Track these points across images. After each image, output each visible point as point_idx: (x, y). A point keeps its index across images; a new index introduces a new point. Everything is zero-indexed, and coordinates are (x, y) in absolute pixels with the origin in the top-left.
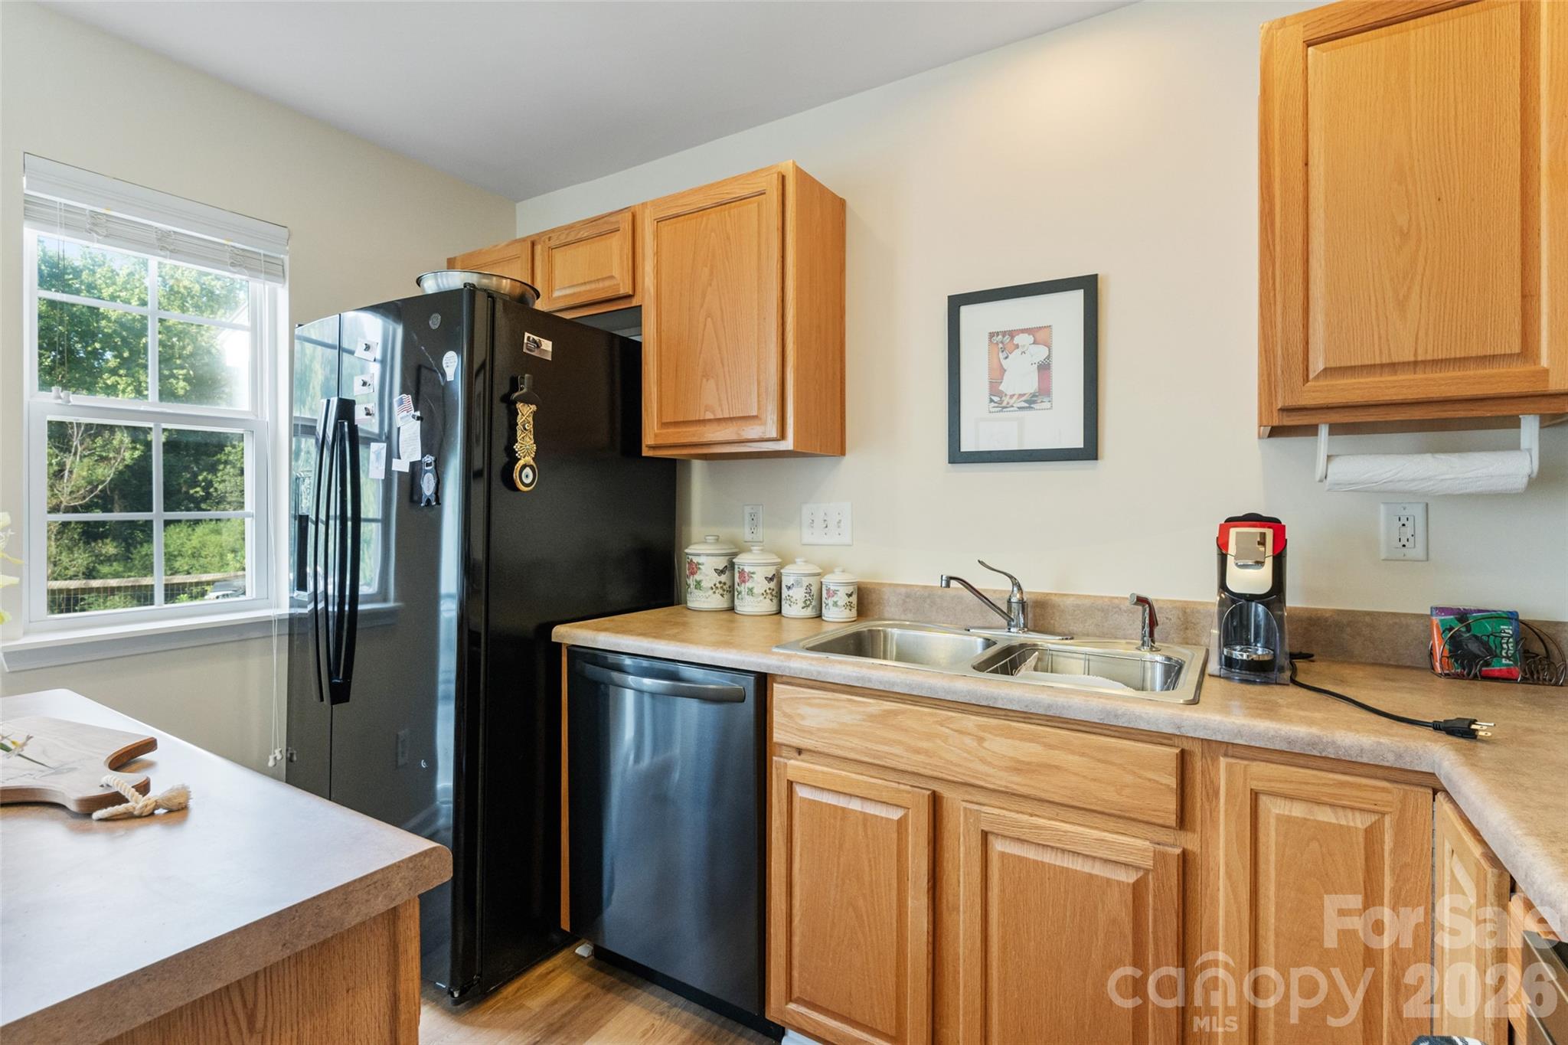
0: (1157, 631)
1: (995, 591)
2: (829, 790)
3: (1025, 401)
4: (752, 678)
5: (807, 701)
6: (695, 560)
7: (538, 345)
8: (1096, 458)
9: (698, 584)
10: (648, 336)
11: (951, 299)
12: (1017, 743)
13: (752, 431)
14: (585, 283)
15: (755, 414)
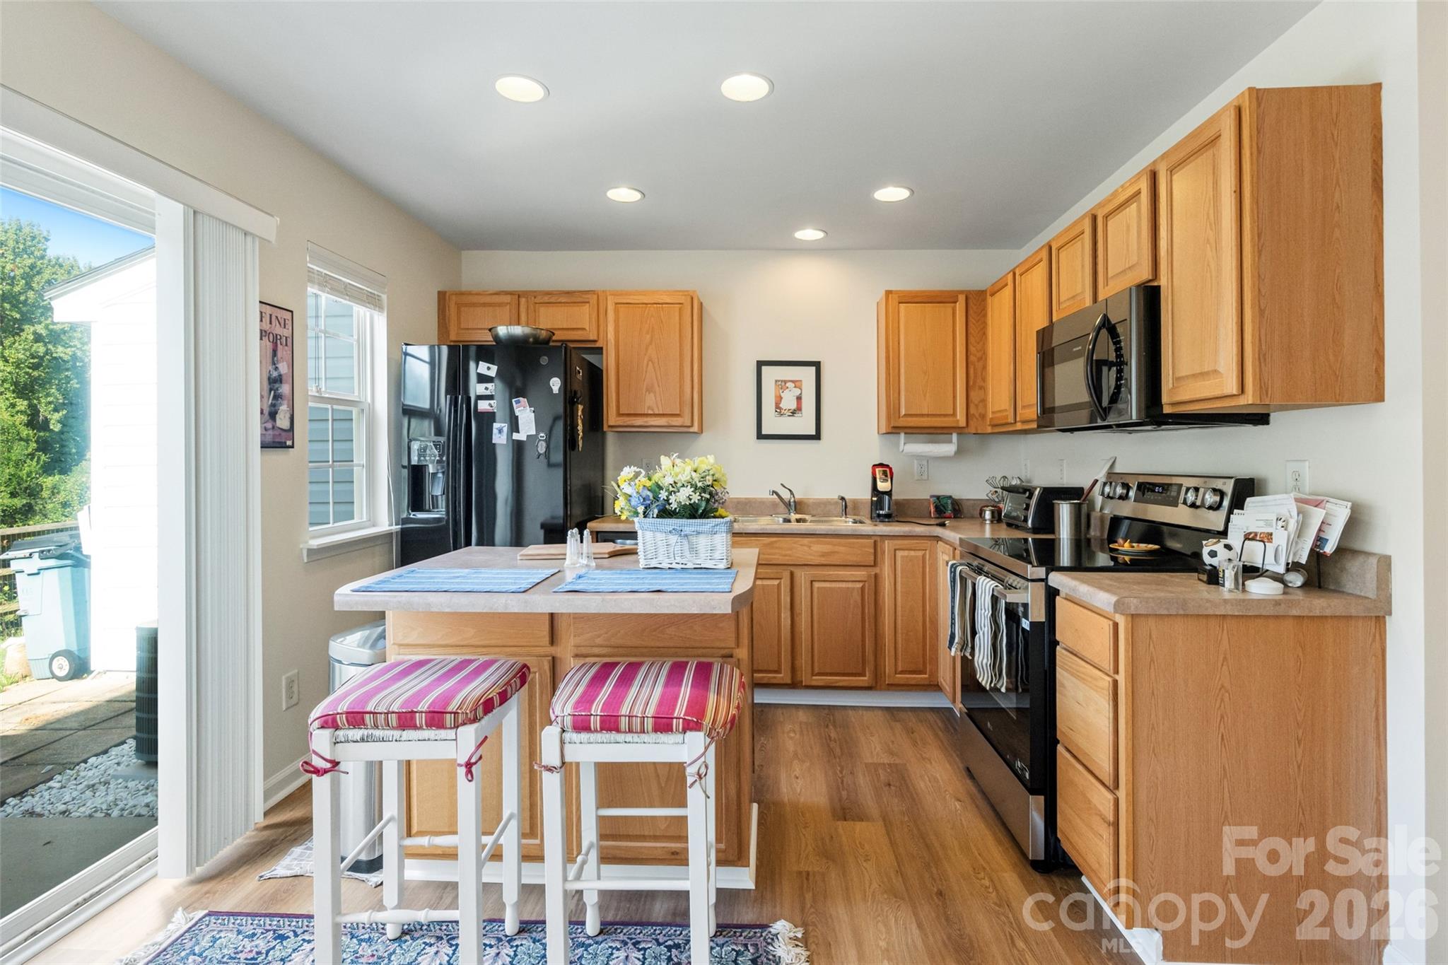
3: (791, 412)
15: (678, 413)
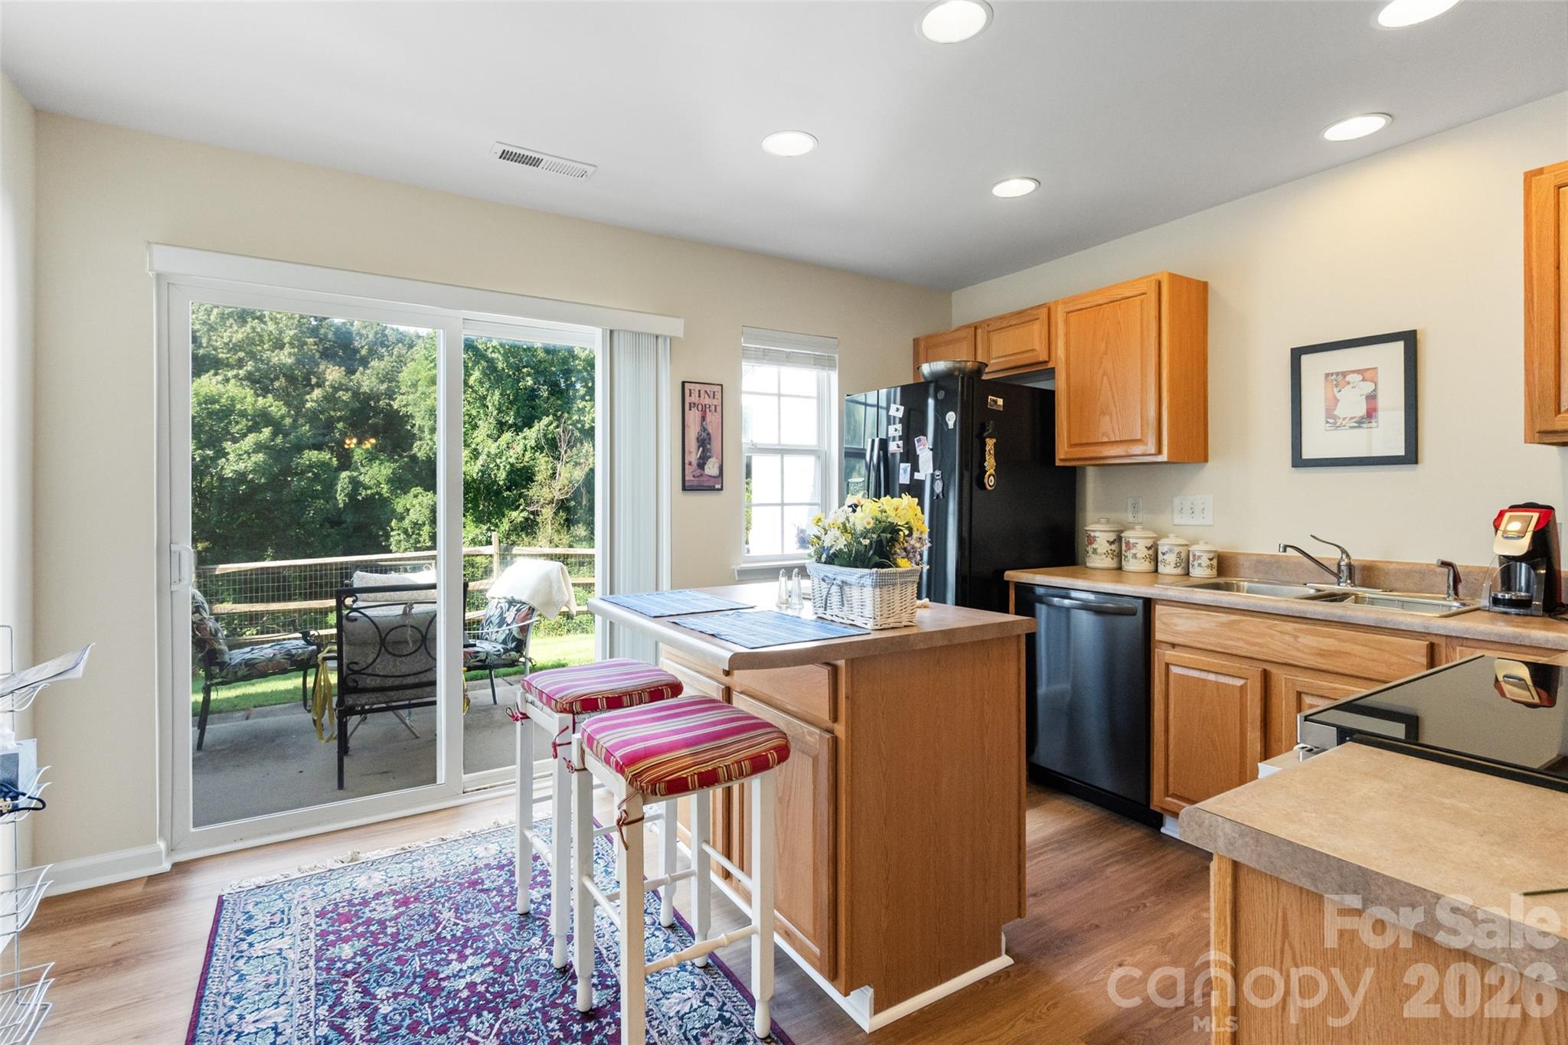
0: (1460, 587)
1: (1330, 559)
2: (1193, 668)
3: (1356, 422)
4: (1141, 601)
5: (1179, 616)
6: (1092, 534)
7: (996, 402)
8: (1416, 462)
9: (1095, 551)
10: (1060, 385)
11: (1293, 350)
12: (1321, 639)
13: (1137, 449)
14: (1014, 354)
